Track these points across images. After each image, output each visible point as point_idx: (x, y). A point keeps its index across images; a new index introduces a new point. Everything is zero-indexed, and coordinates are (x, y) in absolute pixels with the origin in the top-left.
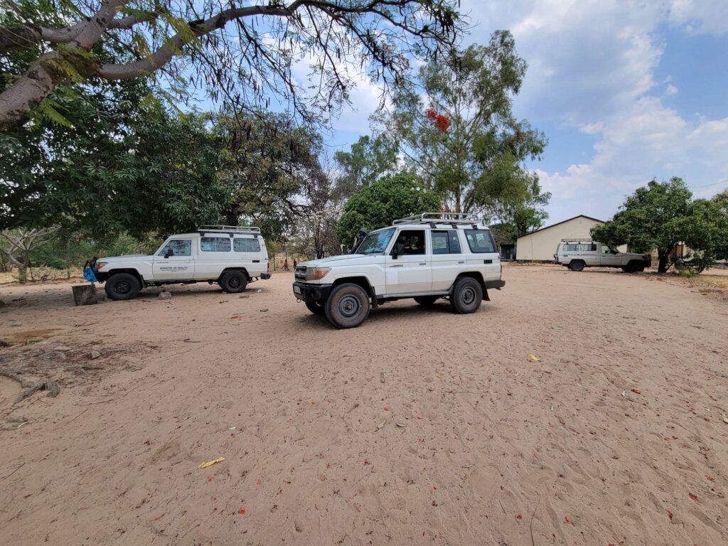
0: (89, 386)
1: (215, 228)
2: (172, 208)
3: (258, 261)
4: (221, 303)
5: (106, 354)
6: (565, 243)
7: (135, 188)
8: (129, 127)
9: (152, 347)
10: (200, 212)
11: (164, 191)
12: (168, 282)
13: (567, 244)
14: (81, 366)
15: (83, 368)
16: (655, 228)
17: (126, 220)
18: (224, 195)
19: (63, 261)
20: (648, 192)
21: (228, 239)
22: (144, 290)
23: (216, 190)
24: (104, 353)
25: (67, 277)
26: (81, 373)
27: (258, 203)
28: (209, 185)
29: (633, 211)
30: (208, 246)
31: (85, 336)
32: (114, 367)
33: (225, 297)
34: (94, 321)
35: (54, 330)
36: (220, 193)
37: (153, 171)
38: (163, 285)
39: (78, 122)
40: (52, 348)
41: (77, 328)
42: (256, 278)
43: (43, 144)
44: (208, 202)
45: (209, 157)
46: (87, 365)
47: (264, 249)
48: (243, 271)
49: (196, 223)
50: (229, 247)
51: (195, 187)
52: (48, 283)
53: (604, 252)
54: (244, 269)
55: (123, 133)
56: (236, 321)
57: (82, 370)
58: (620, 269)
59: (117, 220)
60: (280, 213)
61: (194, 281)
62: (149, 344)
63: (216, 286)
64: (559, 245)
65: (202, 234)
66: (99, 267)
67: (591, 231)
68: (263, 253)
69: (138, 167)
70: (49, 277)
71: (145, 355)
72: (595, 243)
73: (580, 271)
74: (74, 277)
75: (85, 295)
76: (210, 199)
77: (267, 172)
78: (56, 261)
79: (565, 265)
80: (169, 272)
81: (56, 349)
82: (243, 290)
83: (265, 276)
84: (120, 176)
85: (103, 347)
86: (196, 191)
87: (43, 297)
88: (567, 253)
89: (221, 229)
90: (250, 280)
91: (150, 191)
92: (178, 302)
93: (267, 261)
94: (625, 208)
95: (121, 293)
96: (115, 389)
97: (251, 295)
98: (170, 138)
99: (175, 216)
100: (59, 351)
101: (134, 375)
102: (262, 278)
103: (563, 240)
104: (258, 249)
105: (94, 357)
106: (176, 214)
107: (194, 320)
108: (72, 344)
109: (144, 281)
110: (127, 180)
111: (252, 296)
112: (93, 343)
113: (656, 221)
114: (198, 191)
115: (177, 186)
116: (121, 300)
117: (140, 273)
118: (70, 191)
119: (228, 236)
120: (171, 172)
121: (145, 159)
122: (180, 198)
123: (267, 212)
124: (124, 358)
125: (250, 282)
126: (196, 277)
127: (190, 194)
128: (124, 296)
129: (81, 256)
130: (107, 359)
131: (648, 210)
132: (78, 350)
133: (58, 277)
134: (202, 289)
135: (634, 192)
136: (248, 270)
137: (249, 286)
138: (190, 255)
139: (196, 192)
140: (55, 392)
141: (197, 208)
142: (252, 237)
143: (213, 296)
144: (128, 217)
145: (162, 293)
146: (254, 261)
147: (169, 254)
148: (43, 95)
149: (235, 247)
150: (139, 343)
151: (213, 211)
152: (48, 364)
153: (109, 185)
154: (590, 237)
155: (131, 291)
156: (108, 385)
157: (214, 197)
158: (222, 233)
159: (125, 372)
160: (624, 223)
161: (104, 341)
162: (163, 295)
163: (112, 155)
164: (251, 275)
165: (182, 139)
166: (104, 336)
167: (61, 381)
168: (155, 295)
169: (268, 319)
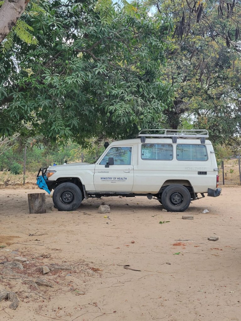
0: (41, 304)
1: (157, 132)
2: (115, 110)
3: (205, 173)
4: (161, 223)
5: (55, 270)
7: (82, 92)
8: (79, 30)
9: (93, 269)
10: (142, 114)
11: (108, 93)
12: (108, 194)
14: (35, 280)
15: (36, 283)
17: (74, 125)
18: (168, 92)
19: (20, 165)
21: (170, 145)
22: (85, 201)
23: (158, 87)
24: (53, 269)
25: (23, 182)
26: (35, 289)
27: (205, 96)
28: (152, 82)
30: (147, 153)
31: (38, 247)
32: (61, 287)
33: (165, 215)
34: (44, 232)
35: (14, 237)
36: (163, 90)
37: (99, 73)
38: (102, 197)
39: (38, 33)
40: (13, 257)
41: (31, 238)
42: (202, 194)
43: (13, 58)
44: (150, 102)
45: (153, 50)
46: (39, 281)
47: (213, 157)
48: (187, 185)
49: (139, 127)
50: (172, 155)
51: (138, 86)
52: (9, 188)
54: (187, 182)
55: (74, 37)
56: (179, 249)
57: (36, 285)
59: (66, 126)
60: (232, 107)
61: (132, 195)
62: (91, 265)
63: (155, 202)
65: (143, 139)
66: (49, 176)
68: (212, 163)
69: (85, 69)
70: (10, 182)
71: (88, 278)
74: (28, 183)
75: (37, 203)
76: (153, 98)
77: (218, 57)
78: (15, 166)
80: (109, 183)
81: (16, 258)
82: (186, 209)
83: (213, 193)
84: (70, 81)
85: (51, 262)
86: (138, 90)
87: (6, 202)
89: (163, 133)
90: (194, 196)
91: (94, 94)
92: (118, 217)
93: (217, 173)
95: (65, 203)
96: (62, 312)
97: (195, 216)
98: (115, 34)
99: (118, 119)
100: (18, 261)
101: (78, 300)
102: (209, 195)
104: (205, 158)
105: (44, 272)
106: (119, 116)
107: (133, 243)
108: (27, 255)
109: (86, 191)
110: (75, 84)
111: (198, 218)
112: (44, 256)
114: (141, 90)
115: (120, 87)
116: (65, 211)
117: (83, 183)
118: (31, 100)
119: (170, 141)
120: (114, 72)
121: (92, 61)
122: (122, 99)
123: (216, 107)
124: (69, 278)
125: (194, 199)
126: (135, 190)
127: (132, 93)
128: (68, 206)
129: (33, 161)
130: (55, 276)
132: (33, 262)
133: (16, 183)
134: (140, 204)
136: (193, 184)
137: (194, 203)
138: (130, 164)
139: (139, 92)
140: (15, 305)
141: (140, 108)
142: (198, 142)
143: (151, 213)
144: (75, 122)
145: (101, 206)
146: (200, 173)
147: (109, 163)
148: (18, 16)
149: (178, 155)
150: (81, 262)
151: (156, 111)
152: (10, 274)
153: (60, 91)
155: (74, 202)
156: (56, 307)
157: (157, 95)
158: (165, 137)
159: (69, 294)
161: (52, 256)
162: (102, 208)
163: (64, 61)
164: (195, 190)
165: (126, 33)
166: (52, 249)
167: (19, 294)
168: (95, 207)
169: (219, 251)
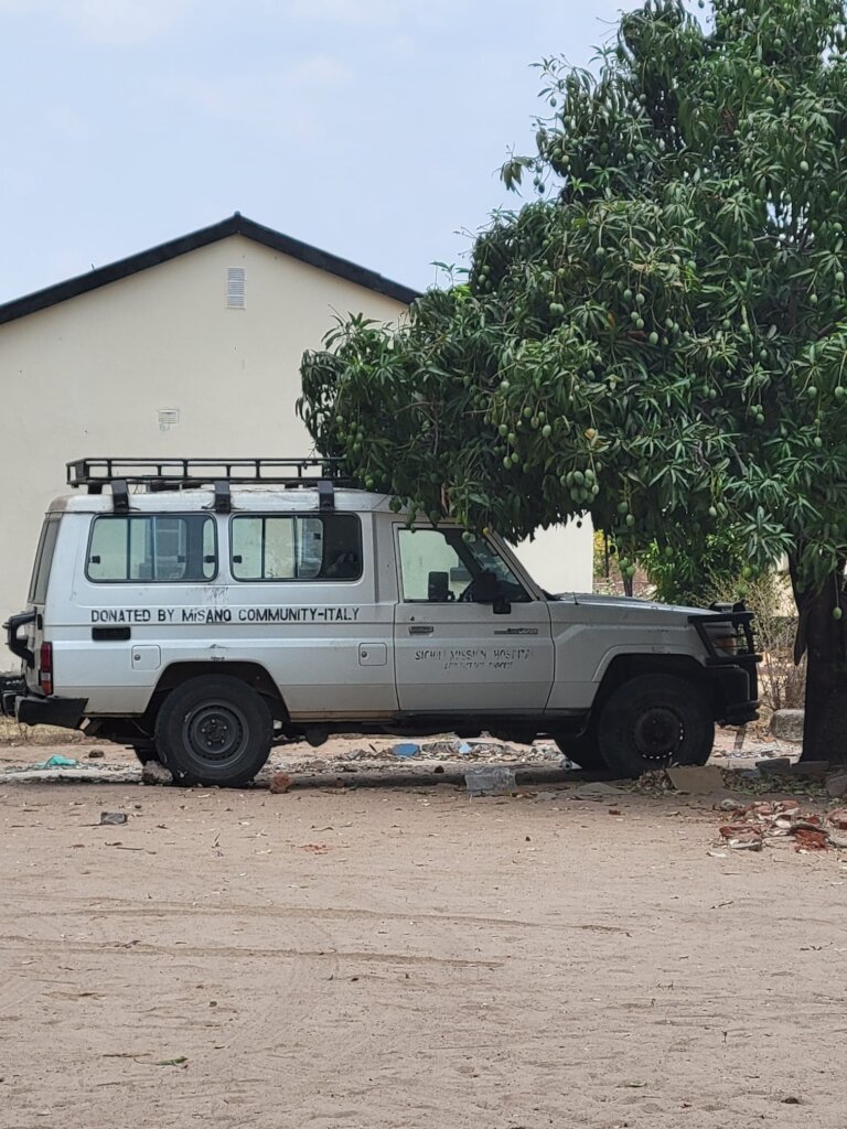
6: (104, 502)
13: (121, 508)
16: (760, 375)
20: (707, 49)
29: (606, 210)
53: (418, 588)
58: (546, 753)
64: (52, 525)
67: (311, 389)
72: (345, 500)
73: (243, 780)
79: (111, 727)
88: (120, 599)
94: (555, 183)
103: (83, 475)
113: (765, 313)
131: (706, 205)
135: (611, 37)
154: (306, 447)
160: (549, 323)
